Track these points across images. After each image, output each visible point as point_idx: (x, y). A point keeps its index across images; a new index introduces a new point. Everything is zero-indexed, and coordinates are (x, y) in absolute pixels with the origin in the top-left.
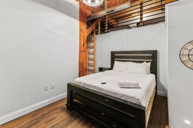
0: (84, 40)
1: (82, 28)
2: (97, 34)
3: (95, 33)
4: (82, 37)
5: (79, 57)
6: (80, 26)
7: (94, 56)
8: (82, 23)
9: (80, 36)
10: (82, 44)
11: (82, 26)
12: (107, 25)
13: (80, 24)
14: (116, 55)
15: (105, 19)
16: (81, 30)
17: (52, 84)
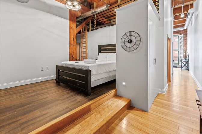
0: (73, 36)
1: (71, 26)
2: (88, 31)
3: (86, 31)
4: (72, 33)
5: (69, 49)
6: (70, 24)
7: (86, 50)
8: (71, 22)
9: (70, 32)
10: (72, 39)
11: (71, 24)
12: (96, 23)
13: (70, 23)
14: (102, 48)
15: (94, 18)
16: (70, 28)
17: (47, 67)
